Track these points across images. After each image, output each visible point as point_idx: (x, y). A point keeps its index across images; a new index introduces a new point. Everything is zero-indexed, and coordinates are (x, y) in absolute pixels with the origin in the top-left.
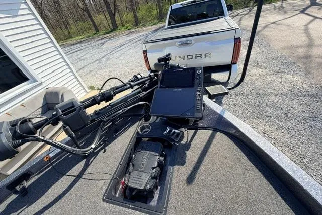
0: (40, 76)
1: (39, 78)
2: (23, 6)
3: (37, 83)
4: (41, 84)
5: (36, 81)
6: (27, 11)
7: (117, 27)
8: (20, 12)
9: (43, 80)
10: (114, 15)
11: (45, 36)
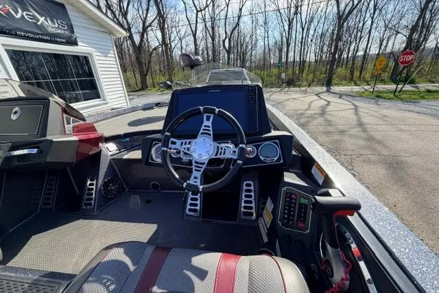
0: (109, 97)
1: (108, 98)
2: (112, 52)
3: (104, 102)
4: (107, 103)
5: (104, 100)
6: (113, 55)
7: (147, 87)
8: (109, 55)
9: (110, 101)
10: (146, 75)
11: (118, 73)
